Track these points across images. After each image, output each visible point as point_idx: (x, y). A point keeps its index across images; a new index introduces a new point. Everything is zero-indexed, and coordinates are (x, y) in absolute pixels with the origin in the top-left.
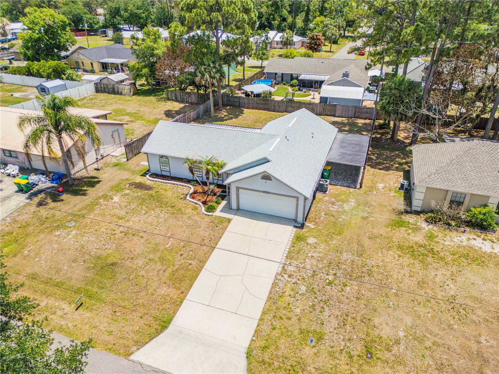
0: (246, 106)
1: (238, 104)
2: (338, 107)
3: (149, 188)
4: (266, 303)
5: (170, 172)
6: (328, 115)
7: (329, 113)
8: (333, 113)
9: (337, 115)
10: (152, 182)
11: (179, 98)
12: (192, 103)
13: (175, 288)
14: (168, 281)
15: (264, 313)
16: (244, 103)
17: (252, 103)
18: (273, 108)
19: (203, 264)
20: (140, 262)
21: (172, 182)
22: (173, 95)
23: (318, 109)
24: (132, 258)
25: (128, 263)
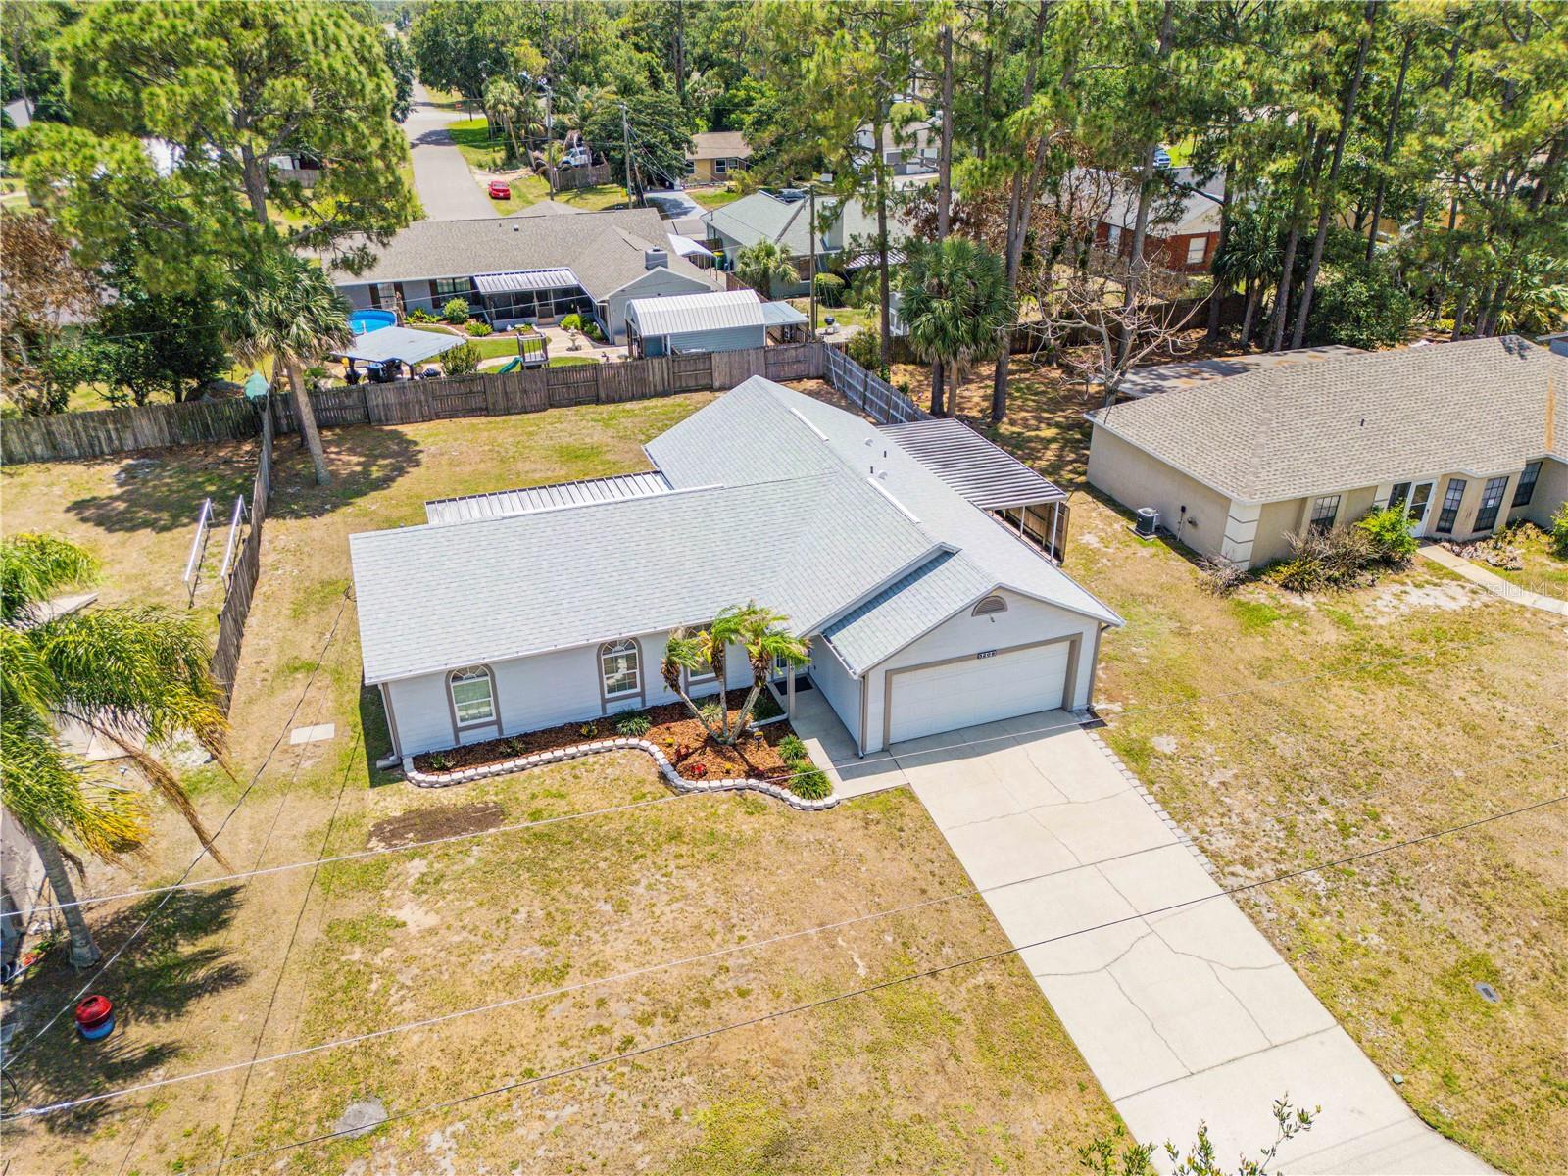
0: (396, 413)
1: (358, 415)
2: (716, 359)
3: (486, 817)
4: (1295, 970)
5: (498, 722)
6: (690, 391)
7: (692, 383)
8: (702, 382)
9: (717, 384)
10: (460, 789)
11: (70, 443)
12: (142, 452)
13: (1047, 1088)
14: (1005, 1083)
15: (1327, 1000)
16: (386, 406)
17: (420, 402)
18: (502, 404)
19: (1018, 964)
20: (852, 1077)
21: (547, 755)
22: (35, 437)
23: (658, 377)
24: (811, 1083)
25: (818, 1110)
